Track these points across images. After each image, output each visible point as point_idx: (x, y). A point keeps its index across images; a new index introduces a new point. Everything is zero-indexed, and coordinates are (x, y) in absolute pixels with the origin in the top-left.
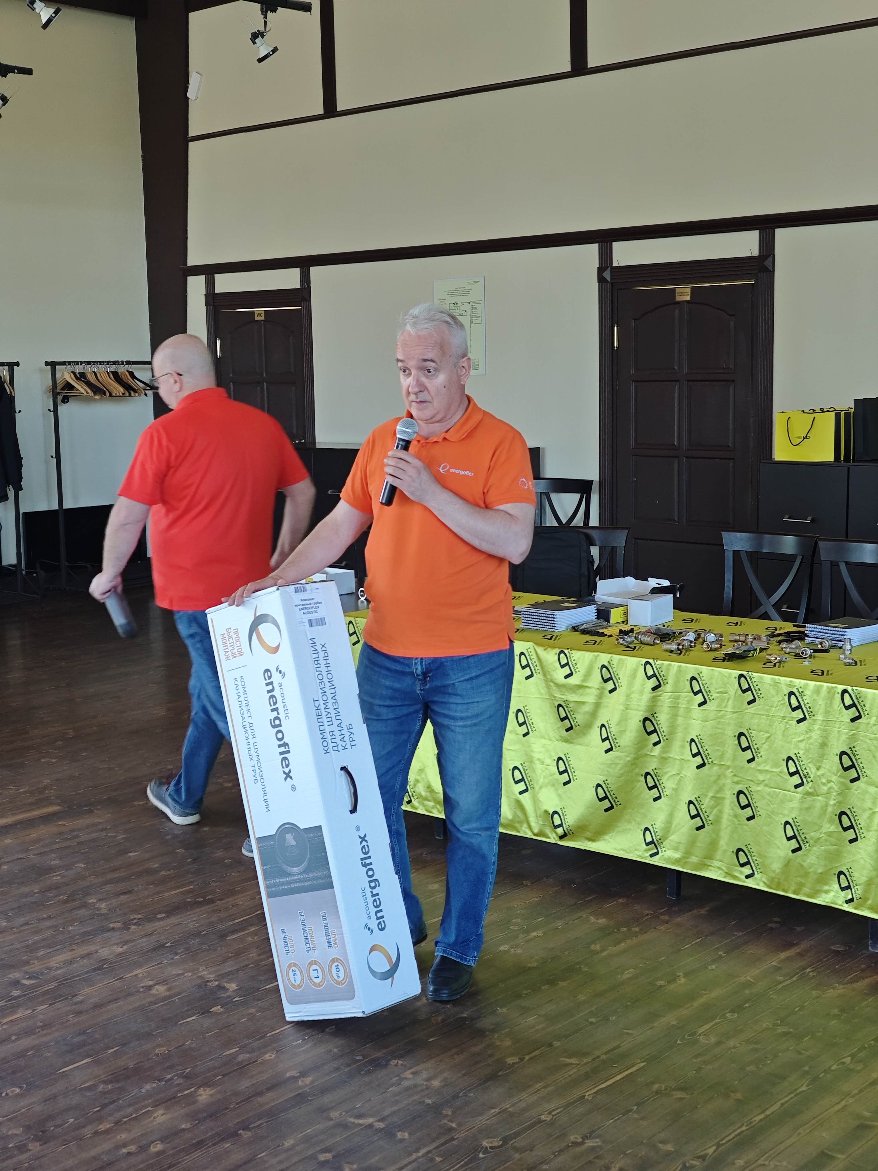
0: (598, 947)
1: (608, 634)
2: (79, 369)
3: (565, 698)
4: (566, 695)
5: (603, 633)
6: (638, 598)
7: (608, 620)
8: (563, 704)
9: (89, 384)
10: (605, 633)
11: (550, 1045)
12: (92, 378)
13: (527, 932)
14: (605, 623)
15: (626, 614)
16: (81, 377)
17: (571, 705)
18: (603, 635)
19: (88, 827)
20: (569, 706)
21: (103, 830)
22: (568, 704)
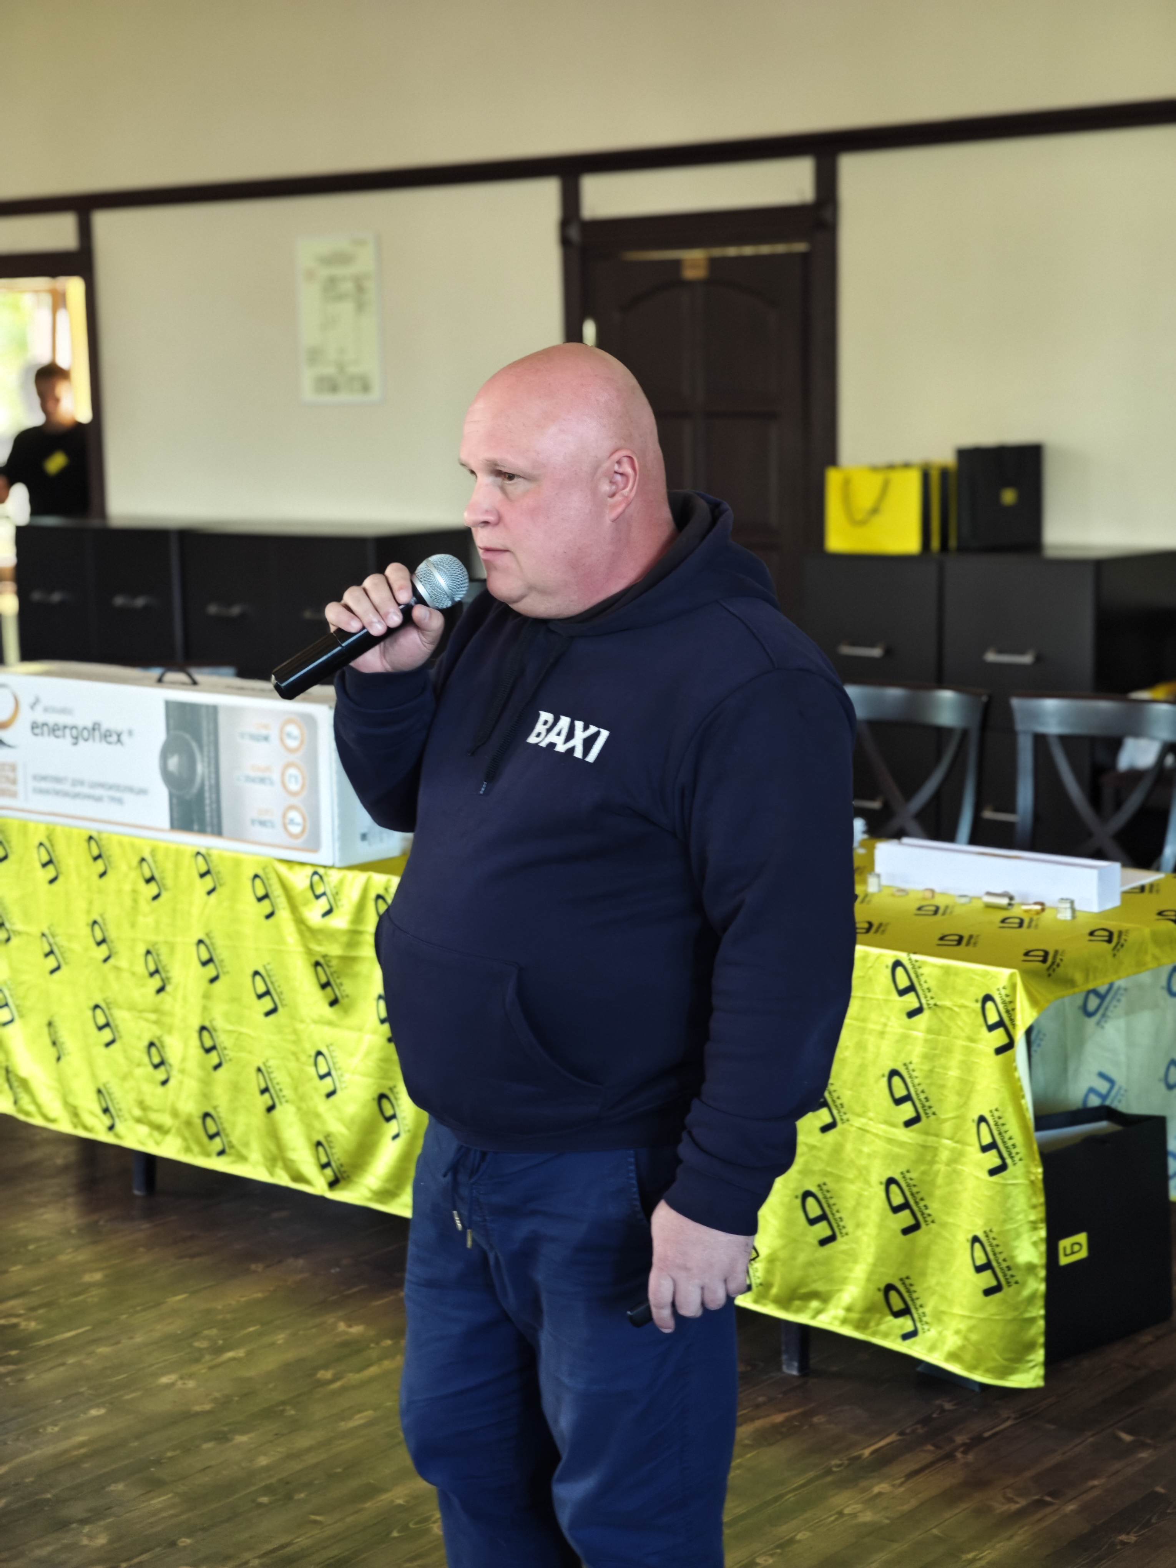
0: (327, 1375)
3: (323, 950)
4: (324, 946)
8: (322, 960)
11: (173, 1544)
13: (218, 1351)
17: (334, 963)
20: (330, 964)
22: (330, 961)
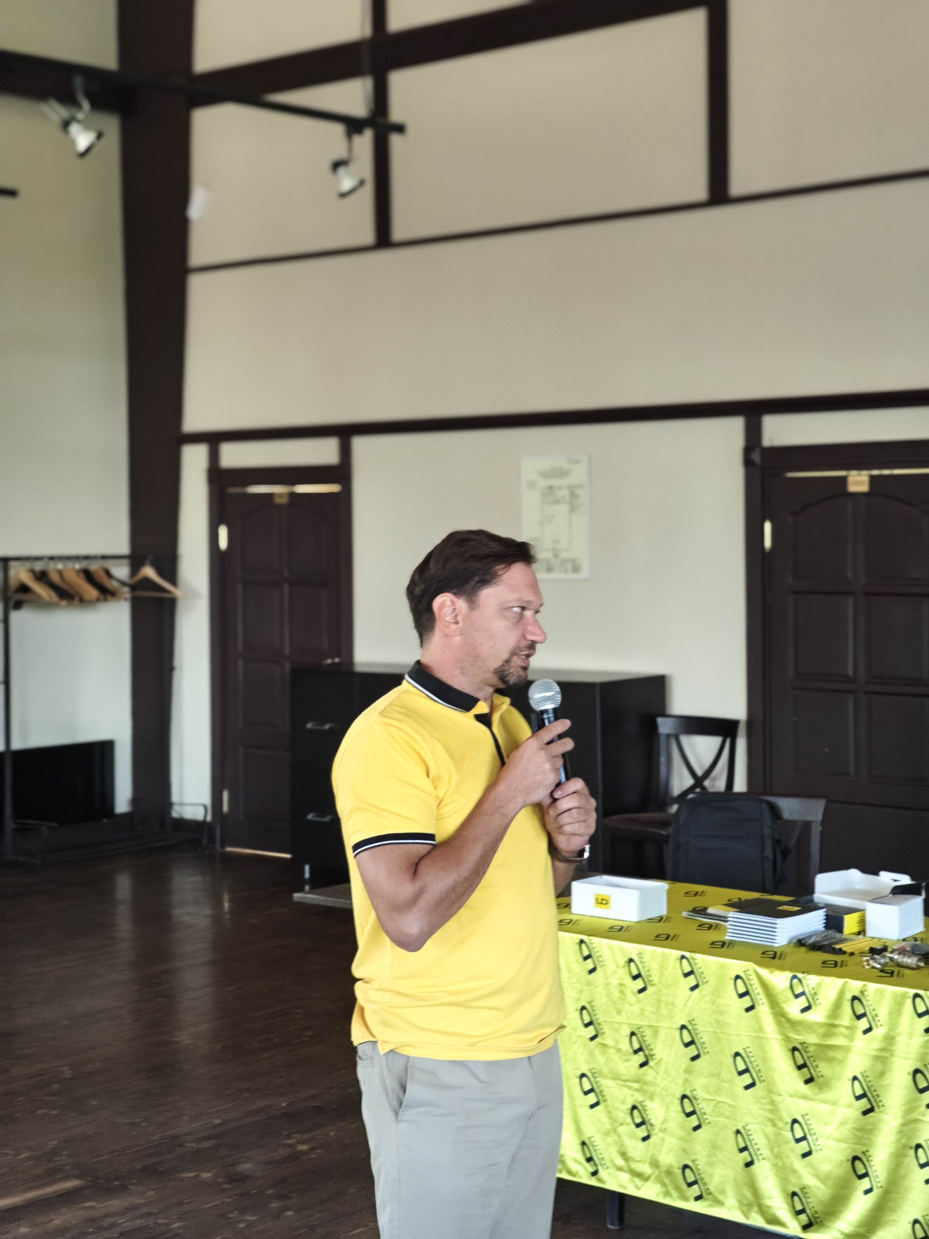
1: (849, 951)
2: (39, 566)
3: (801, 1038)
4: (803, 1035)
5: (840, 950)
6: (877, 899)
7: (840, 929)
8: (799, 1047)
9: (53, 586)
10: (844, 949)
12: (55, 578)
14: (838, 935)
15: (862, 922)
16: (42, 577)
17: (811, 1049)
18: (841, 952)
19: (127, 1210)
20: (807, 1050)
21: (149, 1214)
22: (807, 1048)
